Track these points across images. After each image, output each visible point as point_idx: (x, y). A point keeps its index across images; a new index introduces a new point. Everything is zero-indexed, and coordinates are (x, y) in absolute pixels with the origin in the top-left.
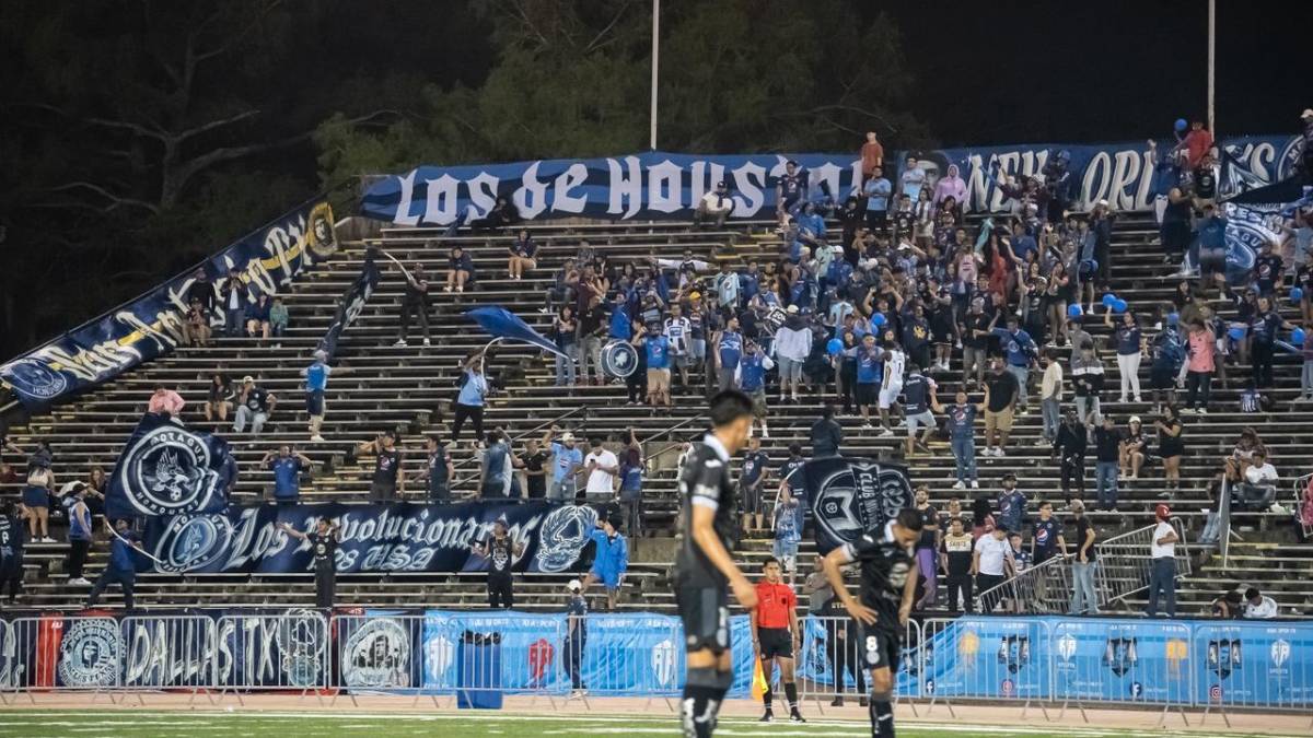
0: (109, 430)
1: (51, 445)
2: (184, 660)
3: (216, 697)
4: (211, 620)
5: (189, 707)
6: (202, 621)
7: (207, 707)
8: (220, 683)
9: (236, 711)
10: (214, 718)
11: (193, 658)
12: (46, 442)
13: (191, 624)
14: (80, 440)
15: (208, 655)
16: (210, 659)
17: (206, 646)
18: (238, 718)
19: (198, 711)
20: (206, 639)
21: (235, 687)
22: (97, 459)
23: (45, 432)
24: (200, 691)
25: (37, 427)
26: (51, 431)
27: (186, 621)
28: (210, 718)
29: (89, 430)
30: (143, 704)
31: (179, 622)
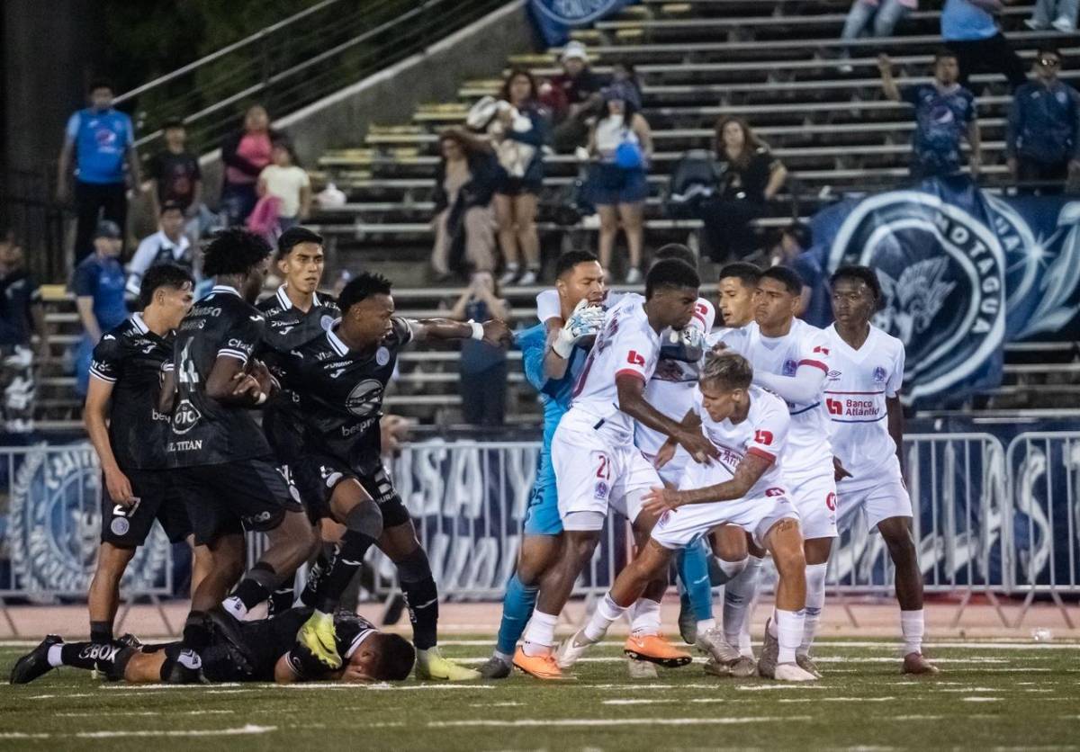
0: (763, 33)
1: (641, 69)
2: (941, 533)
3: (1011, 612)
4: (996, 444)
5: (957, 631)
6: (976, 446)
7: (993, 631)
8: (1021, 579)
9: (1060, 640)
10: (1012, 651)
11: (960, 529)
12: (629, 62)
13: (950, 452)
14: (702, 57)
15: (991, 521)
16: (998, 530)
17: (986, 501)
18: (1064, 651)
19: (977, 639)
20: (986, 486)
21: (1055, 588)
22: (738, 98)
23: (630, 41)
24: (977, 598)
25: (612, 32)
26: (642, 40)
27: (941, 445)
28: (1003, 652)
29: (720, 36)
30: (856, 625)
31: (925, 447)
